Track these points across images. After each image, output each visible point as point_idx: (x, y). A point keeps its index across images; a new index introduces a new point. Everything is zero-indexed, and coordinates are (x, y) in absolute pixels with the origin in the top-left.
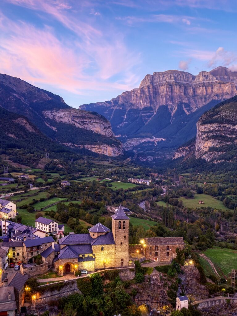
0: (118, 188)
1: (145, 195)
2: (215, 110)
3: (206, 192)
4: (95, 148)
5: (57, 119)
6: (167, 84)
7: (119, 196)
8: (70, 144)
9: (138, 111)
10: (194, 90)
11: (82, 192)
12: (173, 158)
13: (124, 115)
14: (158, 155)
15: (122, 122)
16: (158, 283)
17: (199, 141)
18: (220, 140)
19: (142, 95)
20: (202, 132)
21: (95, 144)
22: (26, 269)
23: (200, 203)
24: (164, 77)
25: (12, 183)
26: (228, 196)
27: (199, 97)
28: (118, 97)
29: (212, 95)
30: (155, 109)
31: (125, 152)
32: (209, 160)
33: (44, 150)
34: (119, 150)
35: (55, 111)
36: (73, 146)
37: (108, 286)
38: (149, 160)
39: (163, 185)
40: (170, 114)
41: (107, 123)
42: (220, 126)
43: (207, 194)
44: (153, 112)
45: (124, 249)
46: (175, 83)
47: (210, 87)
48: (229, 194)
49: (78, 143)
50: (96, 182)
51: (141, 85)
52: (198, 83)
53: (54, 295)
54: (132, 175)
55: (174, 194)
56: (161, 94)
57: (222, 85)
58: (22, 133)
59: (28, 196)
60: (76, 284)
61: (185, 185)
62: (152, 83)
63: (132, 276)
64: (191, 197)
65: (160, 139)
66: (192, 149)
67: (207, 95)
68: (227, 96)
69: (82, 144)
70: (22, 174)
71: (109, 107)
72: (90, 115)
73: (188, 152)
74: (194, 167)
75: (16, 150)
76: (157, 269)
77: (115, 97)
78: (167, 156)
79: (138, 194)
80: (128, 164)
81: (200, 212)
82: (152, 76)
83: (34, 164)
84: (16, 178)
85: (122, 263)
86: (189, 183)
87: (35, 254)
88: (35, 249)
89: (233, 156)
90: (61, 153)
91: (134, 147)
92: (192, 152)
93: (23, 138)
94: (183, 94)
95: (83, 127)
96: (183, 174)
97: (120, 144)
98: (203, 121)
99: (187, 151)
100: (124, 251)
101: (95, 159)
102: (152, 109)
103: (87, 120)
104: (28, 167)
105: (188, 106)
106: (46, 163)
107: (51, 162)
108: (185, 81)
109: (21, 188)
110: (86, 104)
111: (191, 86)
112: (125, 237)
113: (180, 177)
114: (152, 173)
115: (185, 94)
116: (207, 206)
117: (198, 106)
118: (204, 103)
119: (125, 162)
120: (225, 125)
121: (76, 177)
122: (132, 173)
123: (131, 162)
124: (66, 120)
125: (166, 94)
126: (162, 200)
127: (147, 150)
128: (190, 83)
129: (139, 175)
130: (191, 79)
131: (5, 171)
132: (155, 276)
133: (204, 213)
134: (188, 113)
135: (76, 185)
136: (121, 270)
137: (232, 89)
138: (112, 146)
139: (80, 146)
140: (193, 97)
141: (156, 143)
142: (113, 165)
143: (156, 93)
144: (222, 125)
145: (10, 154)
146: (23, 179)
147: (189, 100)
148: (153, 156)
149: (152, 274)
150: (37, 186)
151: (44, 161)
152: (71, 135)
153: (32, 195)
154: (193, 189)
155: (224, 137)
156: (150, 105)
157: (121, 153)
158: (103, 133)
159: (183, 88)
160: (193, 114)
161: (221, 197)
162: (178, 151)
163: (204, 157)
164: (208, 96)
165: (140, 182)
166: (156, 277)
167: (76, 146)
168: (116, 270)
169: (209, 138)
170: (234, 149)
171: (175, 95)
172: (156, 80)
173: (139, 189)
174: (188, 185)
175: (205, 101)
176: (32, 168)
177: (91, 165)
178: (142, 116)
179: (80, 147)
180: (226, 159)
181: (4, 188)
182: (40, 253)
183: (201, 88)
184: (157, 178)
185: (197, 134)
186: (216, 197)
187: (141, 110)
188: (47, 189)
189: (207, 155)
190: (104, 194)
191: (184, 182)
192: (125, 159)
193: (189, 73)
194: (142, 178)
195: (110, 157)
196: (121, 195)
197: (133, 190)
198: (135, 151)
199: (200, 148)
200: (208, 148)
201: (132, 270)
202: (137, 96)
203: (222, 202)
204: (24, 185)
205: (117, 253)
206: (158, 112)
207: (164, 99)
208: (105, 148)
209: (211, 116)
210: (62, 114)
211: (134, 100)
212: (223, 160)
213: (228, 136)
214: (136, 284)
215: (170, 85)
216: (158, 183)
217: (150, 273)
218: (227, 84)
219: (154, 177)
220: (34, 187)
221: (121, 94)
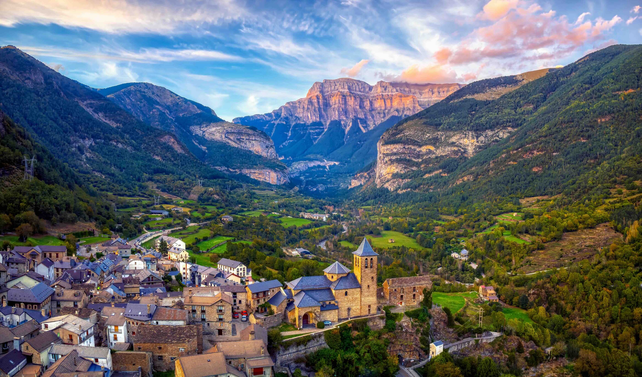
0: (290, 225)
1: (323, 234)
2: (398, 128)
3: (394, 228)
4: (255, 173)
5: (207, 135)
6: (339, 93)
7: (293, 235)
8: (224, 168)
9: (304, 126)
10: (371, 103)
11: (249, 230)
12: (350, 187)
13: (288, 131)
14: (330, 182)
15: (286, 139)
16: (410, 331)
17: (380, 165)
18: (404, 164)
19: (310, 107)
20: (384, 154)
21: (255, 169)
22: (260, 320)
23: (390, 241)
24: (336, 85)
25: (166, 217)
26: (421, 232)
27: (377, 111)
28: (280, 109)
29: (392, 110)
30: (326, 124)
31: (291, 179)
32: (392, 190)
33: (195, 176)
34: (285, 177)
35: (204, 125)
36: (228, 170)
37: (358, 338)
38: (320, 189)
39: (342, 221)
40: (344, 131)
41: (269, 141)
42: (404, 148)
43: (395, 230)
44: (323, 129)
45: (371, 293)
46: (349, 94)
47: (389, 101)
48: (421, 230)
49: (234, 167)
50: (263, 217)
51: (308, 95)
52: (376, 95)
53: (300, 351)
54: (303, 209)
55: (358, 231)
56: (333, 107)
57: (403, 98)
58: (169, 155)
59: (188, 234)
60: (323, 338)
61: (367, 221)
62: (322, 92)
63: (381, 324)
64: (378, 234)
65: (332, 163)
66: (371, 177)
67: (386, 109)
68: (408, 112)
69: (238, 168)
70: (174, 206)
71: (269, 121)
72: (247, 130)
73: (367, 179)
74: (375, 198)
75: (164, 176)
76: (408, 314)
77: (277, 108)
78: (341, 184)
79: (316, 232)
80: (296, 194)
81: (393, 252)
82: (322, 83)
83: (186, 193)
84: (169, 211)
85: (369, 310)
86: (372, 218)
87: (262, 302)
88: (261, 295)
89: (420, 185)
90: (215, 180)
91: (301, 173)
92: (372, 180)
93: (170, 160)
94: (358, 107)
95: (239, 146)
96: (363, 207)
97: (286, 169)
98: (385, 140)
99: (365, 178)
100: (372, 296)
101: (256, 188)
102: (322, 125)
103: (244, 137)
104: (179, 198)
105: (364, 122)
106: (200, 193)
107: (205, 192)
108: (360, 91)
109: (178, 224)
110: (240, 116)
111: (367, 97)
112: (372, 278)
113: (360, 211)
114: (326, 206)
115: (360, 107)
116: (400, 245)
117: (376, 123)
118: (383, 119)
119: (293, 192)
120: (410, 146)
121: (236, 211)
122: (303, 206)
123: (299, 191)
124: (217, 137)
125: (339, 107)
126: (346, 240)
127: (317, 177)
128: (367, 95)
129: (311, 208)
130: (367, 89)
131: (156, 202)
132: (405, 322)
133: (398, 253)
134: (364, 131)
135: (241, 221)
136: (370, 318)
137: (414, 104)
138: (276, 171)
139: (237, 170)
140: (370, 111)
141: (328, 167)
142: (279, 196)
143: (327, 105)
144: (407, 147)
145: (158, 181)
146: (177, 212)
147: (365, 115)
148: (324, 184)
149: (403, 320)
150: (194, 222)
151: (196, 190)
152: (225, 157)
153: (193, 233)
154: (379, 225)
155: (409, 161)
156: (320, 119)
157: (287, 180)
158: (264, 154)
159: (358, 100)
160: (370, 133)
161: (413, 234)
162: (355, 179)
163: (386, 185)
164: (387, 111)
165: (315, 218)
166: (406, 324)
167: (231, 170)
168: (364, 319)
169: (392, 162)
170: (420, 175)
171: (350, 108)
172: (326, 89)
173: (316, 226)
174: (371, 220)
175: (383, 117)
176: (184, 199)
177: (252, 196)
178: (310, 133)
179: (236, 172)
180: (412, 188)
181: (158, 224)
182: (266, 300)
183: (379, 100)
184: (333, 212)
185: (378, 157)
186: (407, 234)
187: (308, 126)
188: (206, 225)
189: (390, 183)
190: (276, 233)
191: (366, 217)
192: (291, 188)
193: (365, 83)
194: (316, 212)
195: (274, 185)
196: (295, 233)
197: (309, 227)
198: (302, 178)
199: (381, 174)
200: (391, 175)
201: (381, 318)
202: (304, 108)
203: (415, 240)
204: (180, 219)
205: (363, 299)
206: (329, 129)
207: (337, 113)
208: (267, 173)
209: (394, 135)
210: (214, 129)
211: (300, 113)
212: (409, 189)
213: (414, 160)
214: (387, 333)
215: (344, 96)
216: (336, 218)
217: (400, 319)
218: (409, 98)
219: (329, 210)
220: (191, 222)
221: (284, 104)
